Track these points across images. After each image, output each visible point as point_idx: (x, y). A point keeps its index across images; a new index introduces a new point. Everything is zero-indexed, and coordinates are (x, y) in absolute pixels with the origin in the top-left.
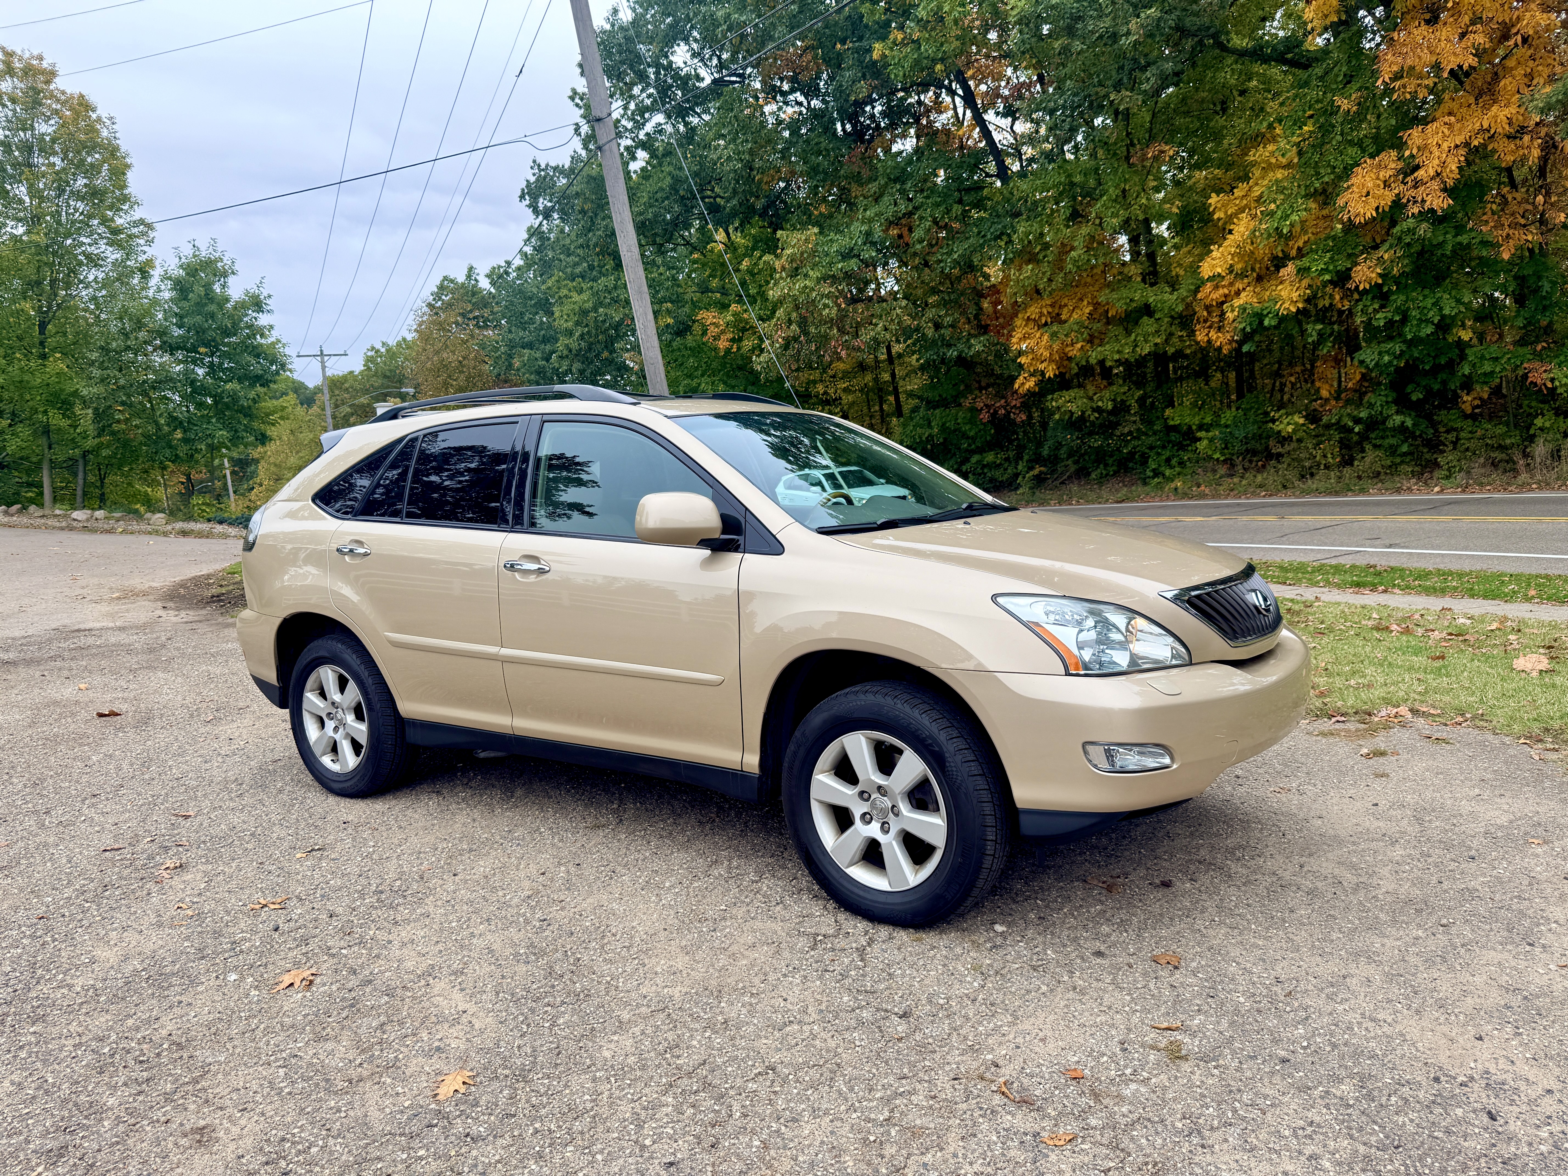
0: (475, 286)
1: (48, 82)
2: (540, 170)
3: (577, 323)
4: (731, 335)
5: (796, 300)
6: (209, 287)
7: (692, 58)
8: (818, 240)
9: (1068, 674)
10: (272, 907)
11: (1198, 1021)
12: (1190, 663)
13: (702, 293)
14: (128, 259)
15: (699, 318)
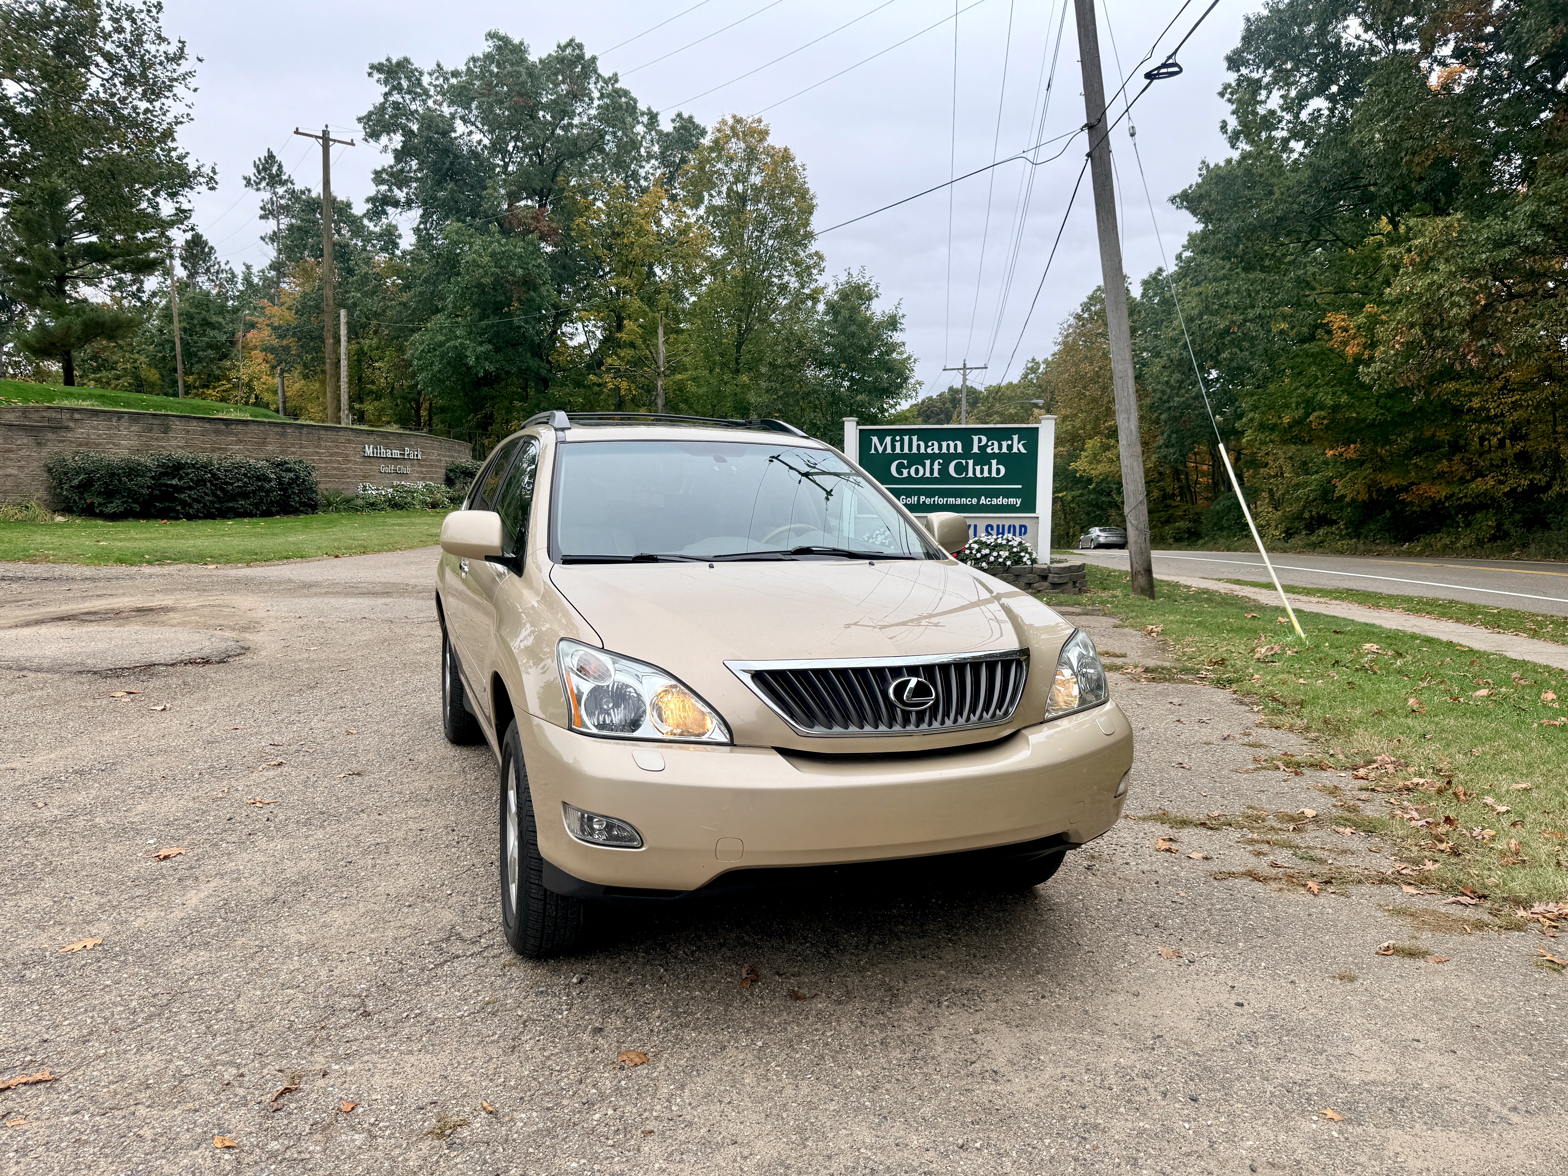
1: (762, 140)
4: (1364, 340)
5: (1420, 298)
6: (854, 310)
7: (1366, 31)
8: (1466, 226)
9: (570, 729)
10: (258, 805)
11: (523, 1116)
12: (732, 744)
13: (1336, 293)
14: (803, 287)
15: (1325, 321)
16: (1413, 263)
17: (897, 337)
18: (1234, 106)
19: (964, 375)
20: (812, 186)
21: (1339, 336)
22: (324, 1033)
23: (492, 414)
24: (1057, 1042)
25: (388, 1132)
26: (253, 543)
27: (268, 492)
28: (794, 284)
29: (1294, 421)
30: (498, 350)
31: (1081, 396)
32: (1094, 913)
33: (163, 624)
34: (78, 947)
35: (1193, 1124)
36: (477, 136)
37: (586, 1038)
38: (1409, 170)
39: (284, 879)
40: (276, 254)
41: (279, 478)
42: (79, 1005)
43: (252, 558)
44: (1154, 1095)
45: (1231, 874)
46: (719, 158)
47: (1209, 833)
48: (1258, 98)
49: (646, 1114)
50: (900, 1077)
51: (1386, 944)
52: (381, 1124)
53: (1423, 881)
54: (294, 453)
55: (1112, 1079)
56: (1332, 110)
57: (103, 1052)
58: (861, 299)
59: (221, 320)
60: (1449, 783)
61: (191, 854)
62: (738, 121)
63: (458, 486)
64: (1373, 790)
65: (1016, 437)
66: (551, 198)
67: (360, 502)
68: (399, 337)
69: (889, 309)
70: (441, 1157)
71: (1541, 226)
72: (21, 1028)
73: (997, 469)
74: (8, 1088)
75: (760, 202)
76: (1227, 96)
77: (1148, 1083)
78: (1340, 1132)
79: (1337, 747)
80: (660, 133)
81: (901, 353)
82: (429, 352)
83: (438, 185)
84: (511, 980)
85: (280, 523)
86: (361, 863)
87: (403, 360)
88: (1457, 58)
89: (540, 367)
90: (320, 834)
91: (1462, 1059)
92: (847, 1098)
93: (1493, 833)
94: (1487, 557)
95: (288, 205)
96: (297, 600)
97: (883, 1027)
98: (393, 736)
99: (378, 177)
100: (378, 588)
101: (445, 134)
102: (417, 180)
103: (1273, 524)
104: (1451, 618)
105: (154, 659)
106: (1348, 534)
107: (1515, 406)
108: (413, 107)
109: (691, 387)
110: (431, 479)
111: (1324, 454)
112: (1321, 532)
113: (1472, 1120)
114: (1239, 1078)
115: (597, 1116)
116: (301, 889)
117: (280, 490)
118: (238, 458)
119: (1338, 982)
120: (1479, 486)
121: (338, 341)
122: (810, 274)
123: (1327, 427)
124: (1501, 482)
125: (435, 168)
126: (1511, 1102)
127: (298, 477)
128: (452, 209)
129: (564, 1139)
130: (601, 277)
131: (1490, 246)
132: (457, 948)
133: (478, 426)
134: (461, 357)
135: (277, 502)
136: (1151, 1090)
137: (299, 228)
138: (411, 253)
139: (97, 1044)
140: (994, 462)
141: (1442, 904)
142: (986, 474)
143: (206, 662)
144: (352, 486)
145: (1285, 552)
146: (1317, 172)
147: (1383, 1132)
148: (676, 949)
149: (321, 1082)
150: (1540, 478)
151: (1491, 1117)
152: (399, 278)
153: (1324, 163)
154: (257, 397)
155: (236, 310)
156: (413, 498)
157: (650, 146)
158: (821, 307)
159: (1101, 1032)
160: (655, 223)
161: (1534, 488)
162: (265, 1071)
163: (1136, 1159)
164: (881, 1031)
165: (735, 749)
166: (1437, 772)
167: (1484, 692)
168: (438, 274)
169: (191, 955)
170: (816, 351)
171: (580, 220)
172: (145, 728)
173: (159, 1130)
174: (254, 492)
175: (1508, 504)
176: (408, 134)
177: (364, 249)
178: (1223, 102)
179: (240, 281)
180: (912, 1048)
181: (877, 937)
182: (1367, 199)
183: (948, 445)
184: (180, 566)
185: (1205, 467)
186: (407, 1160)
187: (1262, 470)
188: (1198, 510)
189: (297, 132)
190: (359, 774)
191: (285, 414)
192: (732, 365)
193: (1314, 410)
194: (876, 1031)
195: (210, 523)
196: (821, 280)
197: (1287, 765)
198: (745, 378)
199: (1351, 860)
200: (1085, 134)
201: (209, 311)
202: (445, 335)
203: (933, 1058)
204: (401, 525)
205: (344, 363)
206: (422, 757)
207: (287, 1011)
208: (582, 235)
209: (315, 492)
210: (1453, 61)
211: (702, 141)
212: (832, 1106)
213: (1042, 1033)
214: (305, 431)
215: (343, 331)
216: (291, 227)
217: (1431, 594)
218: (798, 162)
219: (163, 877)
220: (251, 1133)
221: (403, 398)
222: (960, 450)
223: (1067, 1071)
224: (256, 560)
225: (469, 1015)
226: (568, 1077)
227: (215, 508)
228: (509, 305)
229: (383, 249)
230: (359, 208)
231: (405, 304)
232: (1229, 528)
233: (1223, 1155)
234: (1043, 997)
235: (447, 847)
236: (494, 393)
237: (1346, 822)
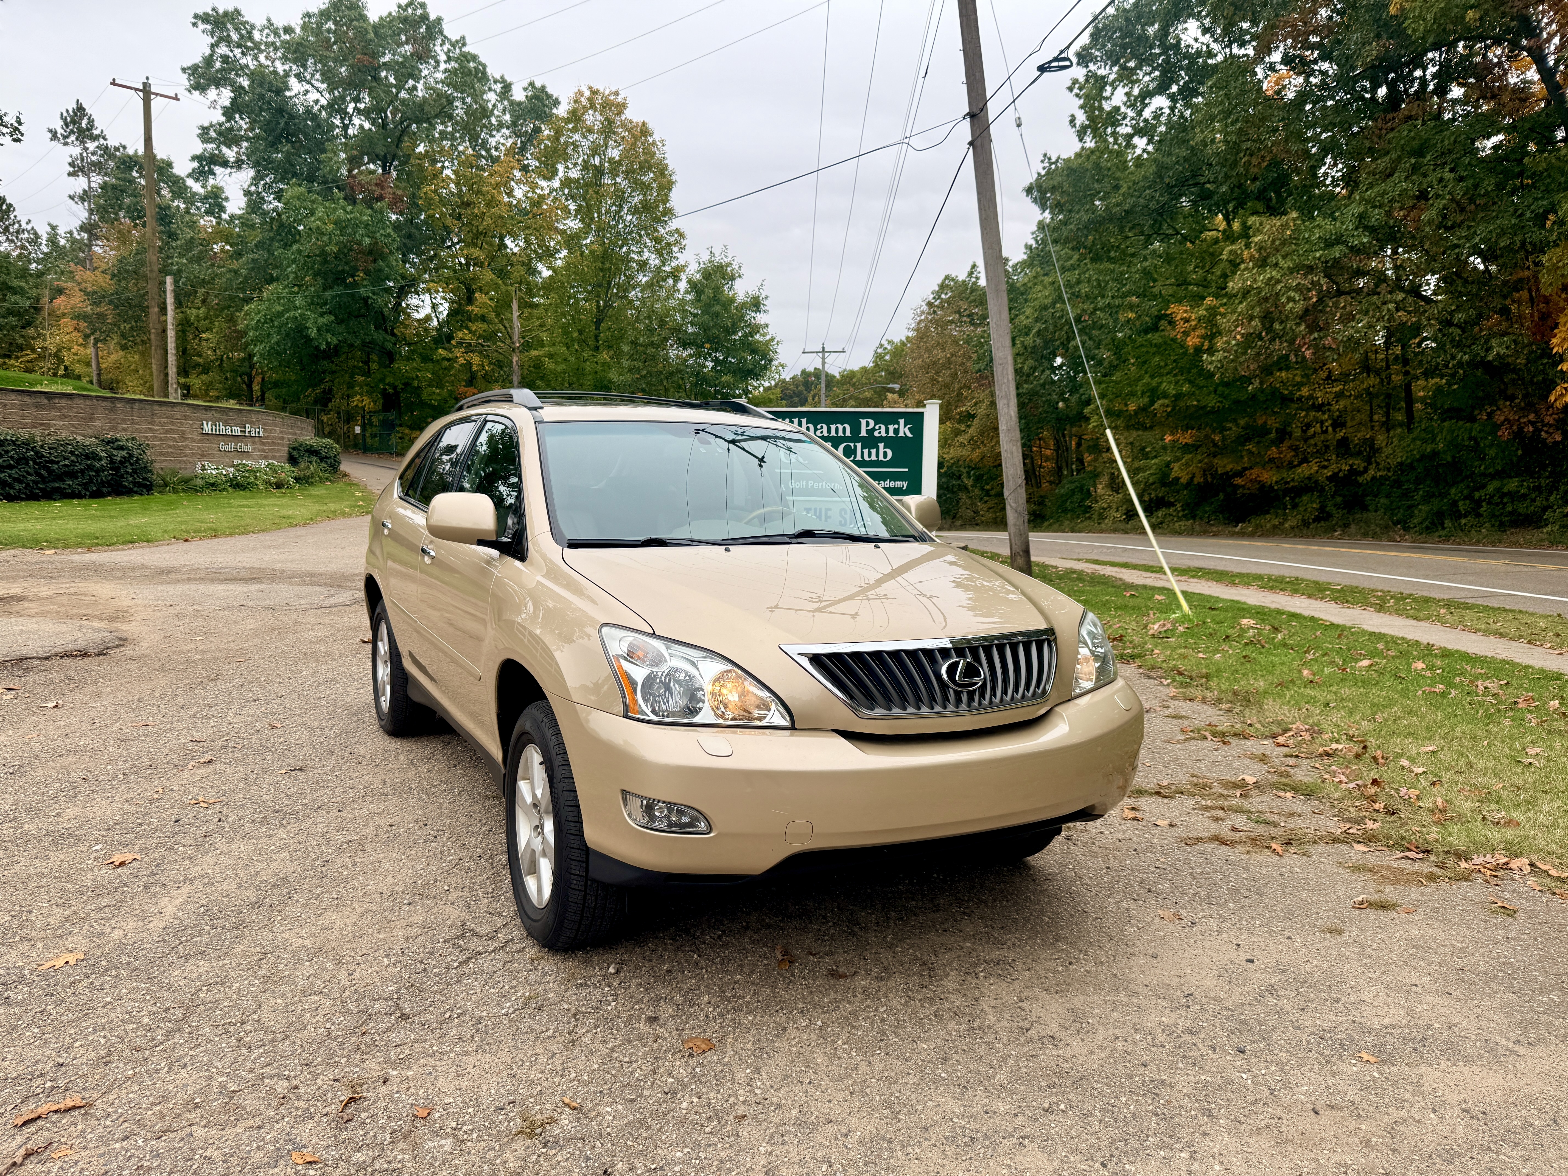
0: (975, 283)
1: (620, 113)
2: (1051, 164)
3: (1037, 320)
4: (1203, 331)
5: (1259, 293)
6: (717, 290)
7: (1204, 34)
8: (1299, 225)
9: (626, 716)
10: (202, 804)
11: (609, 1109)
12: (792, 727)
13: (1178, 285)
14: (664, 265)
15: (1168, 312)
16: (1252, 258)
17: (761, 318)
18: (1082, 101)
19: (823, 358)
20: (672, 163)
21: (1181, 326)
22: (367, 1039)
23: (330, 390)
24: (1099, 1006)
25: (475, 1136)
26: (93, 527)
27: (98, 471)
28: (654, 261)
29: (1139, 408)
30: (340, 322)
31: (933, 381)
32: (1088, 881)
33: (19, 614)
34: (59, 963)
35: (1249, 1074)
36: (313, 96)
37: (643, 1027)
38: (1247, 171)
39: (261, 882)
40: (86, 214)
41: (111, 456)
42: (85, 1024)
43: (93, 542)
44: (1205, 1050)
45: (1200, 839)
46: (575, 130)
47: (1166, 801)
48: (1104, 95)
49: (732, 1100)
50: (965, 1048)
51: (1360, 899)
52: (465, 1128)
53: (1369, 839)
54: (124, 430)
55: (1161, 1038)
56: (1172, 109)
57: (131, 1072)
58: (724, 279)
59: (23, 284)
60: (1365, 747)
61: (147, 860)
62: (594, 92)
63: (302, 465)
64: (1297, 756)
65: (902, 421)
66: (395, 163)
67: (199, 482)
68: (230, 307)
69: (753, 290)
70: (539, 1156)
71: (1366, 228)
72: (27, 1053)
73: (885, 453)
74: (39, 1117)
75: (618, 176)
76: (1076, 91)
77: (1195, 1039)
78: (1379, 1072)
79: (1251, 717)
80: (512, 103)
81: (764, 335)
82: (266, 322)
83: (272, 146)
84: (545, 974)
85: (114, 505)
86: (339, 861)
87: (236, 331)
88: (1286, 65)
89: (385, 340)
90: (282, 833)
91: (1459, 1000)
92: (922, 1071)
93: (1417, 792)
94: (1314, 537)
95: (100, 162)
96: (160, 588)
97: (931, 1000)
98: (322, 729)
99: (204, 134)
100: (243, 574)
101: (279, 92)
102: (248, 139)
103: (1114, 506)
104: (1303, 594)
105: (25, 652)
106: (1185, 516)
107: (1339, 395)
108: (243, 61)
109: (549, 364)
110: (274, 458)
111: (1163, 440)
112: (1160, 513)
113: (1486, 1055)
114: (1274, 1029)
115: (684, 1105)
116: (284, 891)
117: (111, 469)
118: (64, 434)
119: (1328, 936)
120: (1304, 471)
121: (163, 310)
122: (670, 252)
123: (1169, 415)
124: (1325, 467)
125: (268, 128)
126: (1513, 1036)
127: (131, 456)
128: (286, 172)
129: (659, 1130)
130: (449, 247)
131: (1322, 245)
132: (476, 944)
133: (316, 402)
134: (300, 330)
135: (108, 482)
136: (1200, 1045)
137: (114, 187)
138: (240, 217)
139: (121, 1065)
140: (881, 445)
141: (1392, 859)
142: (874, 458)
143: (85, 654)
144: (189, 465)
145: (1127, 533)
146: (1162, 169)
147: (1416, 1070)
148: (702, 933)
149: (383, 1090)
150: (1358, 463)
151: (1501, 1051)
152: (227, 243)
153: (1167, 160)
154: (66, 368)
155: (40, 274)
156: (256, 478)
157: (502, 115)
158: (683, 285)
159: (1136, 994)
160: (507, 194)
161: (1353, 472)
162: (320, 1082)
163: (1210, 1111)
164: (931, 1005)
165: (796, 733)
166: (1350, 738)
167: (1365, 663)
168: (272, 239)
169: (189, 967)
170: (677, 330)
171: (428, 188)
172: (42, 726)
173: (227, 1150)
174: (82, 471)
175: (1330, 488)
176: (238, 90)
177: (187, 212)
178: (1071, 96)
179: (44, 242)
180: (967, 1019)
181: (893, 914)
182: (1204, 196)
183: (837, 429)
184: (13, 552)
185: (1048, 452)
186: (505, 1162)
187: (1104, 455)
188: (1042, 493)
189: (113, 83)
190: (301, 770)
191: (100, 386)
192: (591, 343)
193: (1158, 399)
194: (926, 1005)
195: (33, 503)
196: (682, 258)
197: (1214, 734)
198: (605, 356)
199: (1299, 823)
200: (967, 122)
201: (9, 274)
202: (283, 305)
203: (989, 1027)
204: (249, 507)
205: (171, 334)
206: (362, 750)
207: (318, 1018)
208: (429, 203)
209: (150, 471)
210: (1283, 67)
211: (555, 111)
212: (911, 1080)
213: (1081, 998)
214: (137, 406)
215: (170, 300)
216: (104, 186)
217: (1275, 572)
218: (657, 137)
219: (126, 884)
220: (328, 1146)
221: (233, 371)
222: (848, 433)
223: (1117, 1032)
224: (98, 544)
225: (514, 1012)
226: (639, 1067)
227: (39, 489)
228: (353, 276)
229: (209, 212)
230: (183, 167)
231: (236, 272)
232: (1072, 510)
233: (1286, 1102)
234: (1070, 963)
235: (425, 841)
236: (334, 368)
237: (1285, 787)
